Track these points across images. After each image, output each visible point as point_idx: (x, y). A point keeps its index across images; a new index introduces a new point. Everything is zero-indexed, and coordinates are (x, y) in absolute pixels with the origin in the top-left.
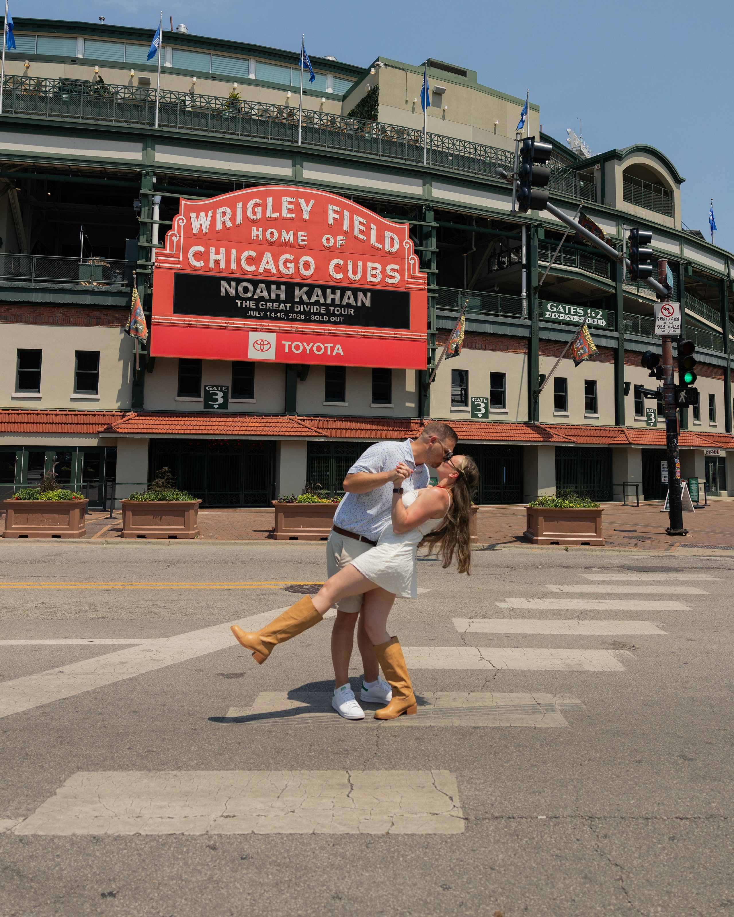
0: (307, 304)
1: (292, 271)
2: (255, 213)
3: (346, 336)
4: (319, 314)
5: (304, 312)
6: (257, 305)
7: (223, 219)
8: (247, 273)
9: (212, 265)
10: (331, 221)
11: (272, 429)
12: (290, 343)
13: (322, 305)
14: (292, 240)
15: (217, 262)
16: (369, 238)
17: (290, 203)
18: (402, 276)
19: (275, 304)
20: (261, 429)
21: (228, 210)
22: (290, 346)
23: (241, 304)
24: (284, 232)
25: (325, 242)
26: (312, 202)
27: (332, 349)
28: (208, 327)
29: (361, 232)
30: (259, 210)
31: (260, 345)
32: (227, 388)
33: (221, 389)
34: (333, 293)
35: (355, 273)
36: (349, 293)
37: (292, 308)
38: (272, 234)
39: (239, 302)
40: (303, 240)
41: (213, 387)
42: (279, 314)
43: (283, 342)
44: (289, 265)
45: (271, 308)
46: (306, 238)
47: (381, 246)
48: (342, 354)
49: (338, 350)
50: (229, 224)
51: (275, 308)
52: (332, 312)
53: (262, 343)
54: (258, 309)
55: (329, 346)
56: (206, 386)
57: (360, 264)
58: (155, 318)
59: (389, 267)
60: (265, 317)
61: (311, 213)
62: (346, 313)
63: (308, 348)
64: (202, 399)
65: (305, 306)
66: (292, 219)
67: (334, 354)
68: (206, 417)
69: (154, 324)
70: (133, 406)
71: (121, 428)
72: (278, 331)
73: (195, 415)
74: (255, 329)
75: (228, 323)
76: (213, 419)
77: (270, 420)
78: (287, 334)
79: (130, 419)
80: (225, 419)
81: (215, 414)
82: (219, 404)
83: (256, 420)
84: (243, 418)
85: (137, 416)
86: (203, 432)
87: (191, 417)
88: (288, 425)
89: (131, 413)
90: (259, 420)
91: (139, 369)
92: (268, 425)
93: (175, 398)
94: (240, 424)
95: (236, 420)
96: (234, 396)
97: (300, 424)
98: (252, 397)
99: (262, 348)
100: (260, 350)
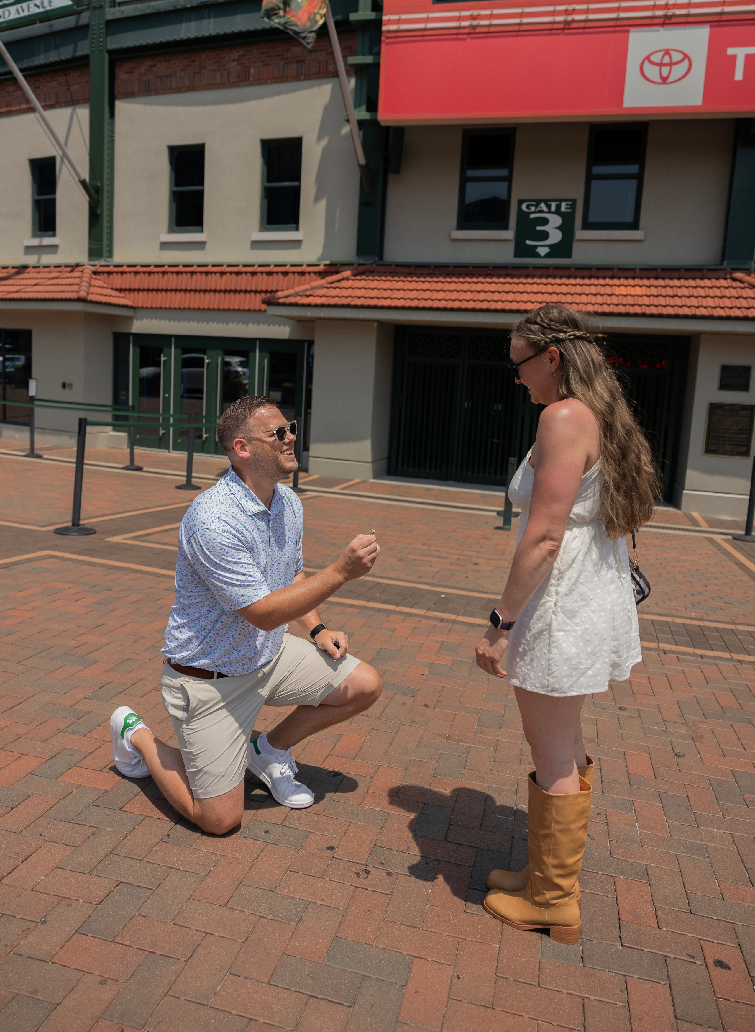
11: (677, 301)
12: (750, 50)
20: (646, 301)
22: (748, 60)
28: (519, 31)
31: (661, 65)
32: (573, 204)
33: (558, 207)
41: (538, 202)
43: (732, 51)
53: (666, 60)
56: (521, 202)
58: (388, 22)
64: (509, 234)
68: (512, 276)
69: (387, 38)
70: (360, 251)
71: (314, 296)
72: (717, 18)
73: (490, 272)
74: (649, 21)
75: (574, 12)
76: (530, 280)
77: (676, 282)
78: (744, 25)
79: (343, 279)
80: (558, 281)
81: (536, 268)
82: (550, 246)
83: (637, 281)
84: (604, 278)
85: (363, 273)
86: (493, 306)
87: (479, 275)
88: (727, 293)
89: (352, 268)
90: (646, 282)
91: (362, 161)
92: (670, 291)
93: (450, 234)
94: (593, 290)
95: (587, 281)
96: (587, 226)
98: (634, 226)
99: (665, 74)
100: (659, 80)
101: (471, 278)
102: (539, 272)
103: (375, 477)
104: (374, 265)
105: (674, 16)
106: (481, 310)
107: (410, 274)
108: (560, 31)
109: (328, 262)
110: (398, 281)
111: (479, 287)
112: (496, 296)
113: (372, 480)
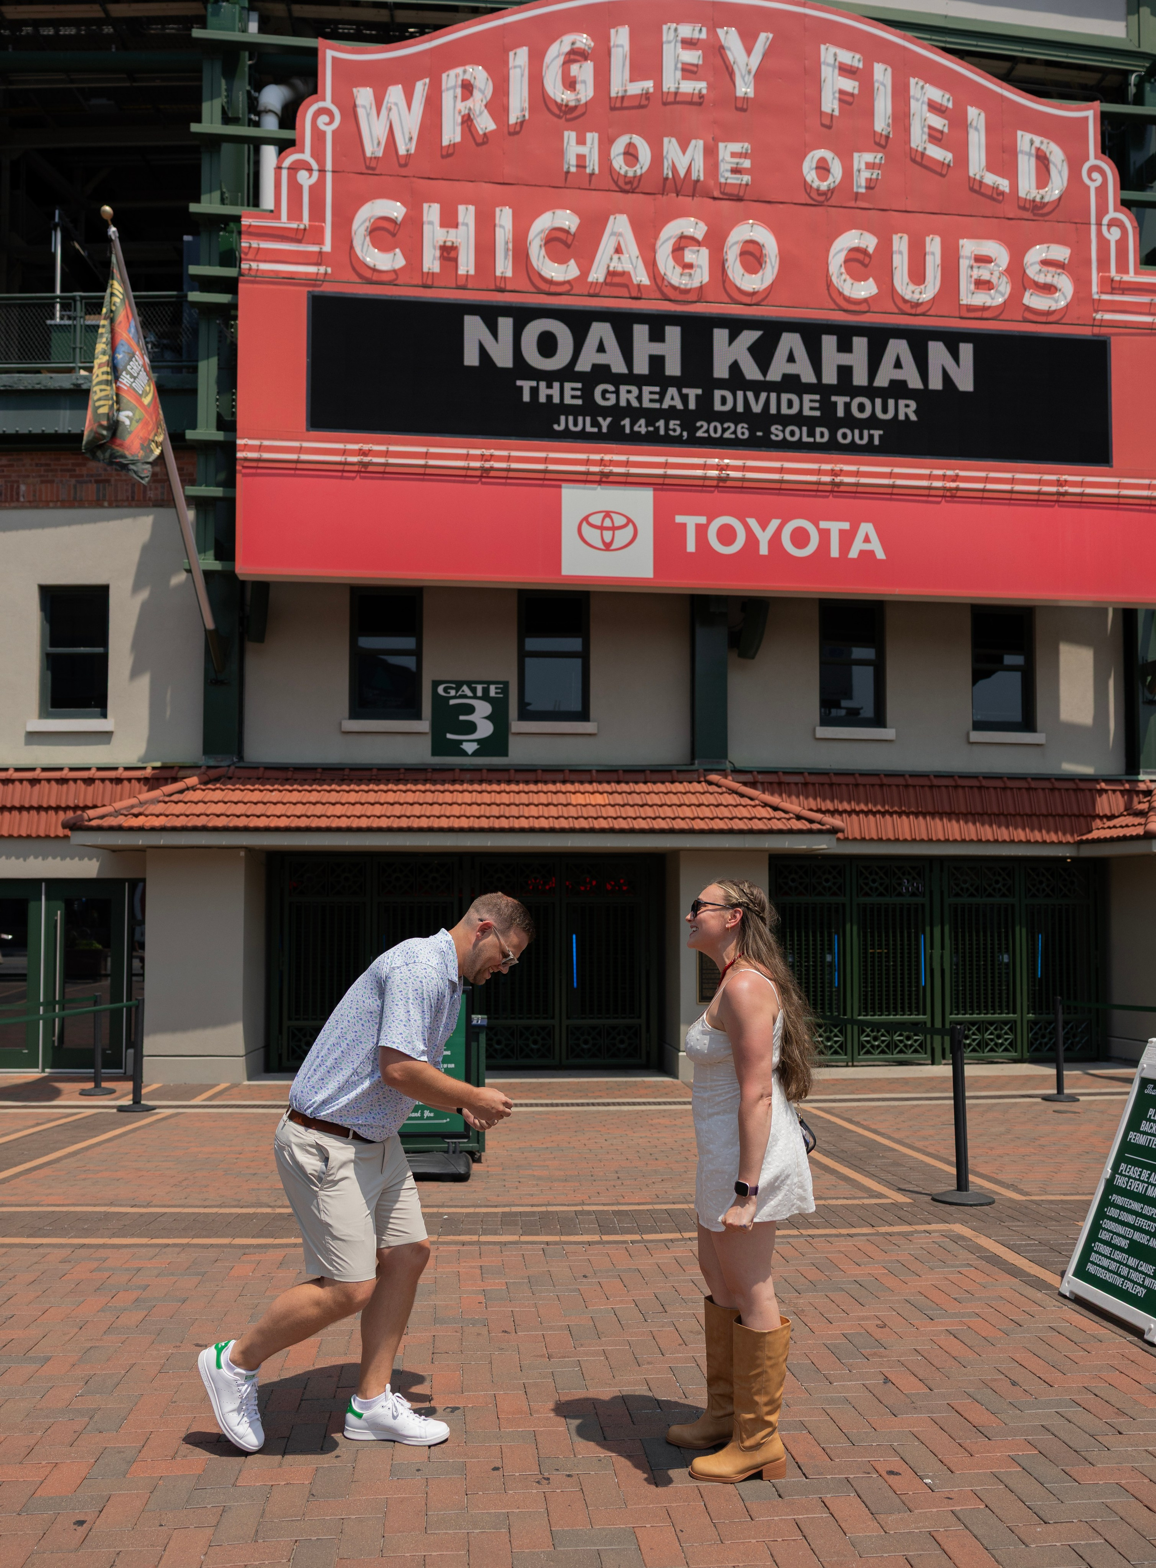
0: (757, 387)
1: (701, 276)
2: (570, 84)
3: (891, 494)
4: (799, 420)
5: (747, 416)
6: (587, 394)
7: (463, 107)
8: (550, 287)
9: (431, 262)
10: (830, 104)
11: (649, 812)
12: (703, 520)
13: (809, 389)
14: (699, 171)
15: (448, 253)
16: (962, 158)
17: (689, 44)
18: (1081, 284)
19: (646, 389)
20: (611, 812)
21: (478, 74)
22: (702, 531)
23: (534, 391)
24: (671, 146)
25: (810, 175)
26: (764, 39)
27: (847, 538)
28: (424, 475)
29: (935, 136)
30: (584, 72)
31: (602, 528)
33: (486, 691)
34: (845, 346)
35: (917, 276)
36: (898, 348)
37: (705, 401)
38: (631, 154)
39: (526, 385)
40: (736, 171)
41: (459, 685)
42: (661, 424)
43: (679, 519)
44: (689, 256)
45: (635, 404)
46: (747, 164)
47: (1004, 184)
48: (880, 555)
49: (867, 540)
50: (485, 123)
51: (646, 404)
52: (841, 413)
53: (608, 523)
54: (589, 408)
55: (835, 527)
56: (436, 684)
57: (934, 246)
58: (246, 447)
59: (1036, 254)
60: (616, 436)
61: (760, 76)
62: (890, 415)
63: (764, 538)
64: (424, 725)
65: (750, 395)
66: (697, 101)
67: (853, 554)
68: (434, 782)
69: (244, 467)
70: (209, 748)
71: (147, 816)
72: (660, 481)
73: (402, 776)
74: (583, 477)
75: (491, 458)
76: (458, 787)
77: (642, 787)
78: (691, 491)
79: (188, 789)
80: (495, 787)
81: (464, 770)
82: (479, 741)
83: (595, 786)
84: (554, 782)
85: (216, 780)
86: (415, 823)
87: (387, 781)
88: (705, 799)
89: (198, 772)
90: (606, 787)
91: (210, 625)
92: (637, 799)
93: (340, 724)
94: (543, 798)
95: (532, 787)
96: (525, 715)
97: (742, 795)
98: (584, 715)
99: (608, 539)
100: (602, 547)
101: (378, 785)
102: (468, 776)
103: (249, 1079)
104: (233, 767)
105: (611, 474)
106: (400, 830)
107: (286, 781)
108: (477, 479)
109: (158, 764)
110: (271, 791)
111: (391, 797)
112: (417, 810)
113: (247, 1083)
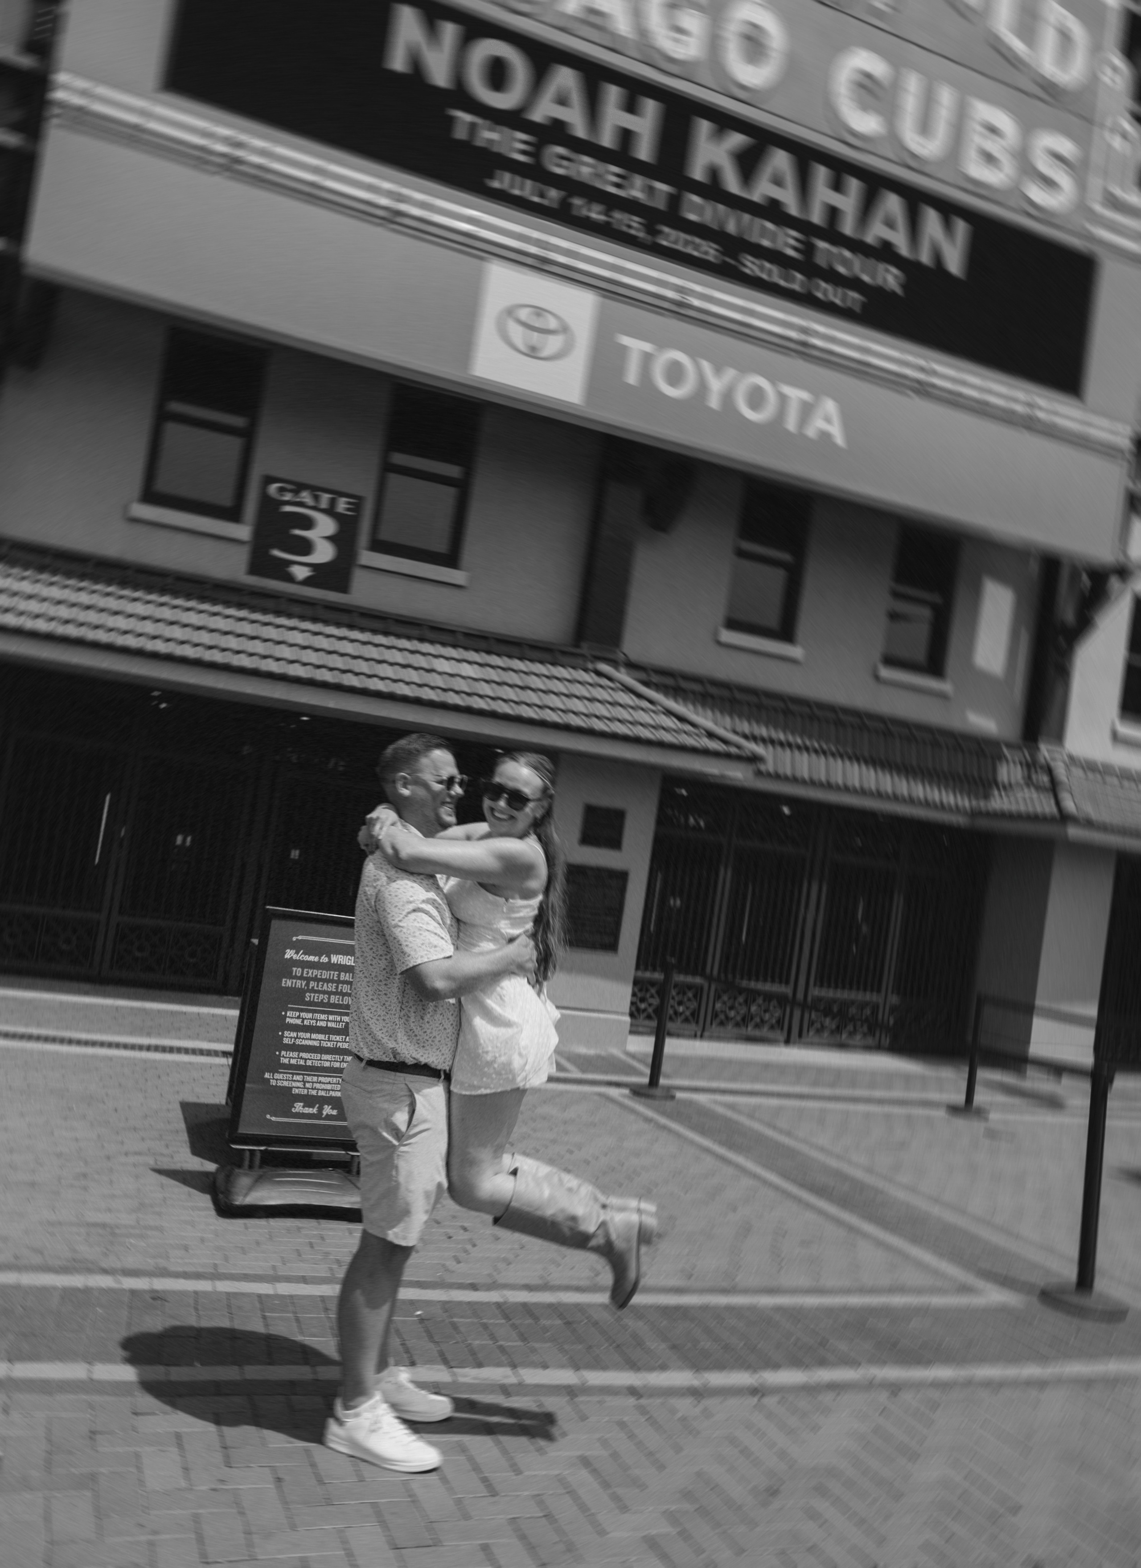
0: (736, 204)
1: (693, 47)
4: (775, 256)
5: (720, 235)
6: (537, 152)
12: (650, 348)
13: (792, 222)
18: (1083, 189)
19: (608, 167)
22: (647, 361)
23: (472, 129)
27: (807, 411)
31: (530, 327)
33: (333, 502)
34: (837, 184)
35: (925, 127)
36: (892, 203)
37: (674, 201)
39: (463, 118)
41: (298, 488)
42: (619, 216)
43: (626, 340)
44: (682, 18)
45: (593, 181)
47: (1027, 53)
48: (839, 439)
49: (828, 419)
51: (606, 186)
52: (822, 261)
53: (537, 322)
54: (537, 171)
55: (796, 394)
56: (267, 481)
57: (947, 98)
58: (69, 88)
59: (1043, 142)
60: (564, 215)
62: (875, 280)
63: (716, 385)
64: (243, 531)
65: (727, 211)
67: (811, 432)
68: (253, 609)
69: (55, 115)
72: (610, 287)
73: (208, 593)
74: (517, 257)
75: (406, 199)
76: (285, 621)
78: (642, 308)
81: (292, 600)
82: (314, 566)
83: (461, 653)
84: (409, 638)
86: (234, 660)
87: (188, 597)
88: (596, 694)
92: (517, 679)
93: (127, 506)
96: (379, 546)
97: (639, 696)
98: (451, 559)
99: (534, 342)
100: (526, 349)
101: (175, 598)
102: (299, 609)
105: (548, 260)
107: (47, 569)
108: (382, 222)
